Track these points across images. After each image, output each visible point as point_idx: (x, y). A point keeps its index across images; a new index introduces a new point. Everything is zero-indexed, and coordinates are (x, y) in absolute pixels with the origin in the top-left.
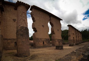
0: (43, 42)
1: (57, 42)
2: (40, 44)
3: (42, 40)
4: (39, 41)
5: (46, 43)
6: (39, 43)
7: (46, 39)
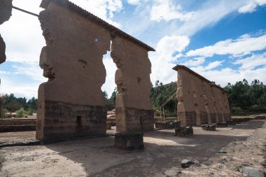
0: (79, 118)
1: (133, 118)
2: (64, 125)
3: (75, 109)
4: (61, 114)
5: (91, 121)
6: (56, 121)
7: (92, 107)
